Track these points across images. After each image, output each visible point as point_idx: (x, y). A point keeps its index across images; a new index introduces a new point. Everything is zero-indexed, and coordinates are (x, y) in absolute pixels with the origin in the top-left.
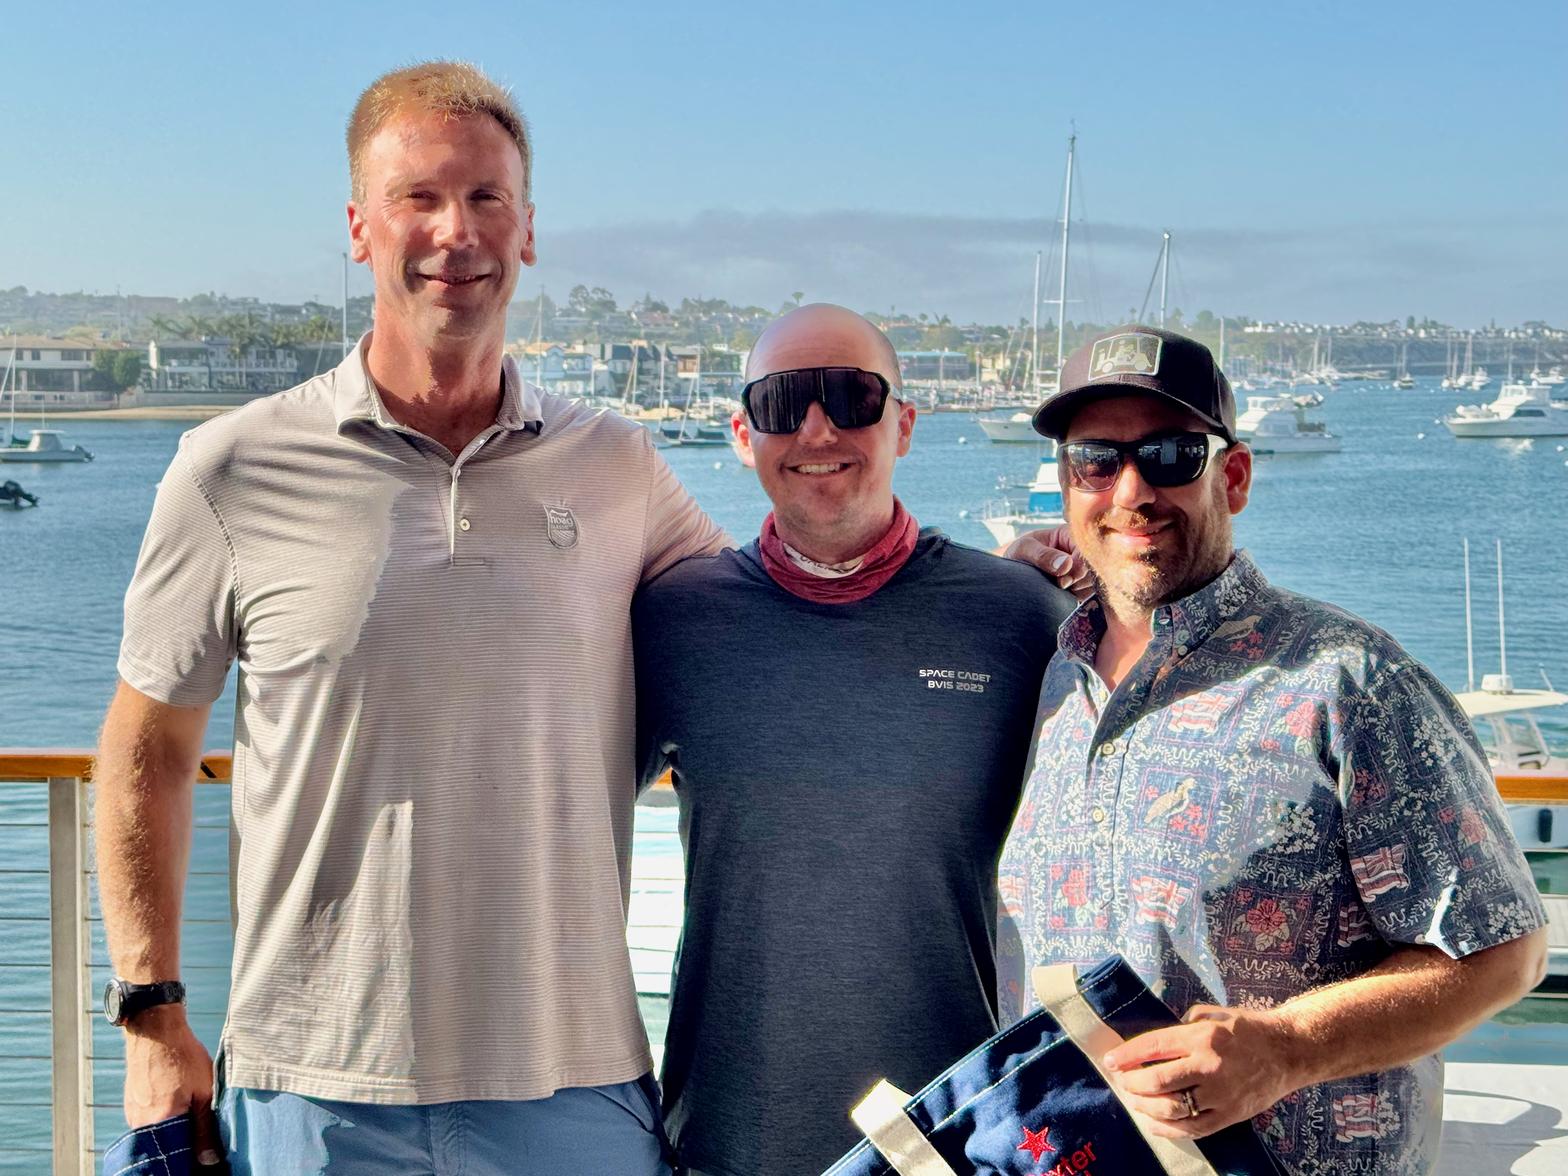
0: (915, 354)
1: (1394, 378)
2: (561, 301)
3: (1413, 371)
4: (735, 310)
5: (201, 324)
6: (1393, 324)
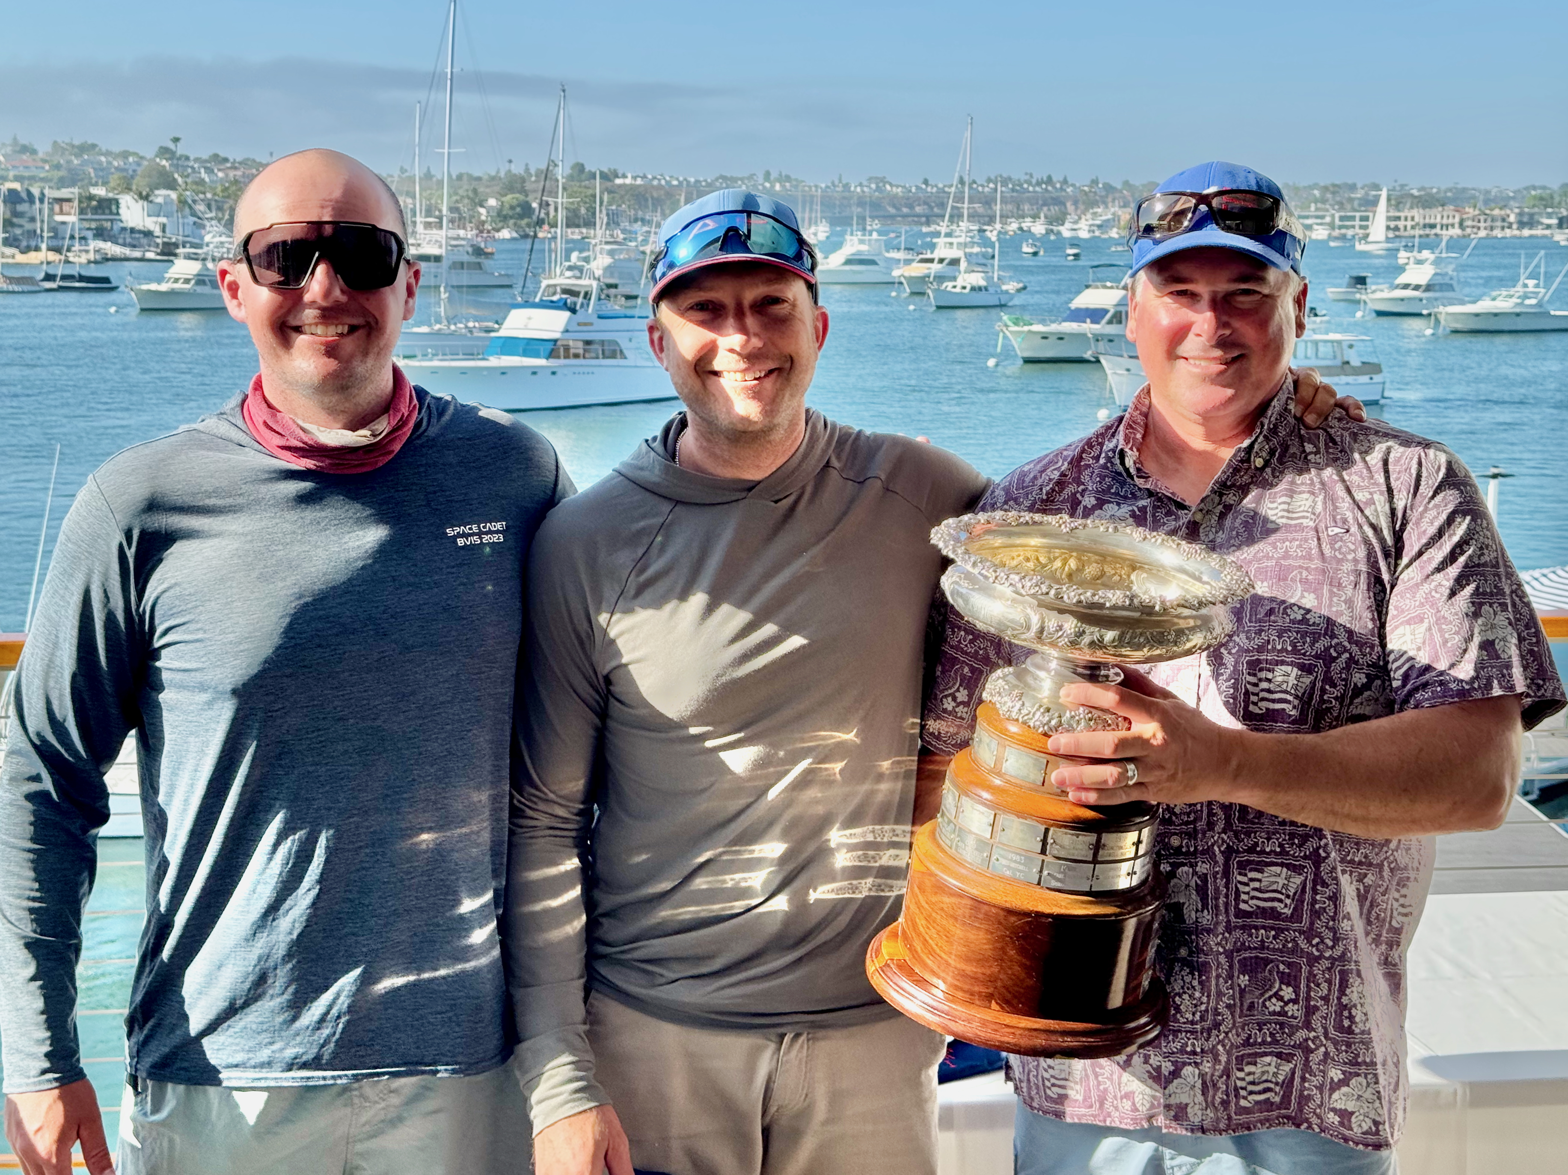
4: (108, 154)
6: (751, 177)
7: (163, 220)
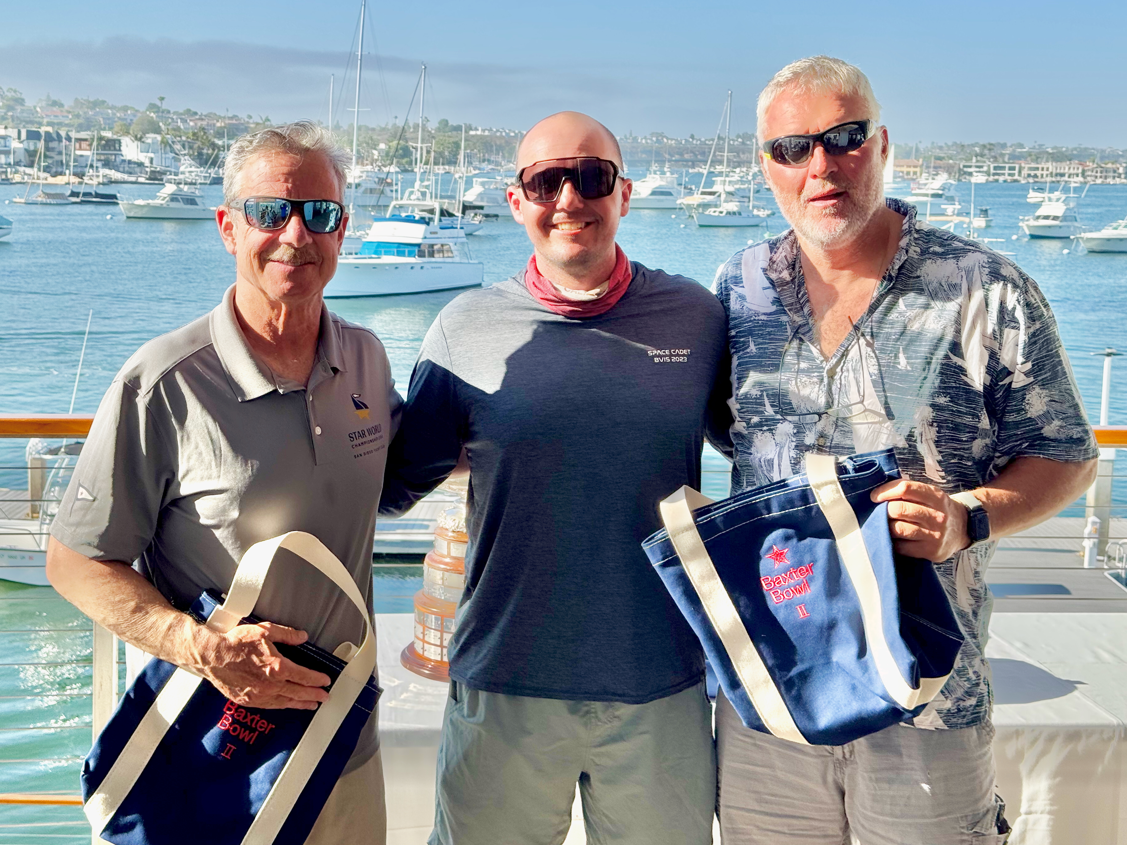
4: (112, 108)
7: (152, 155)
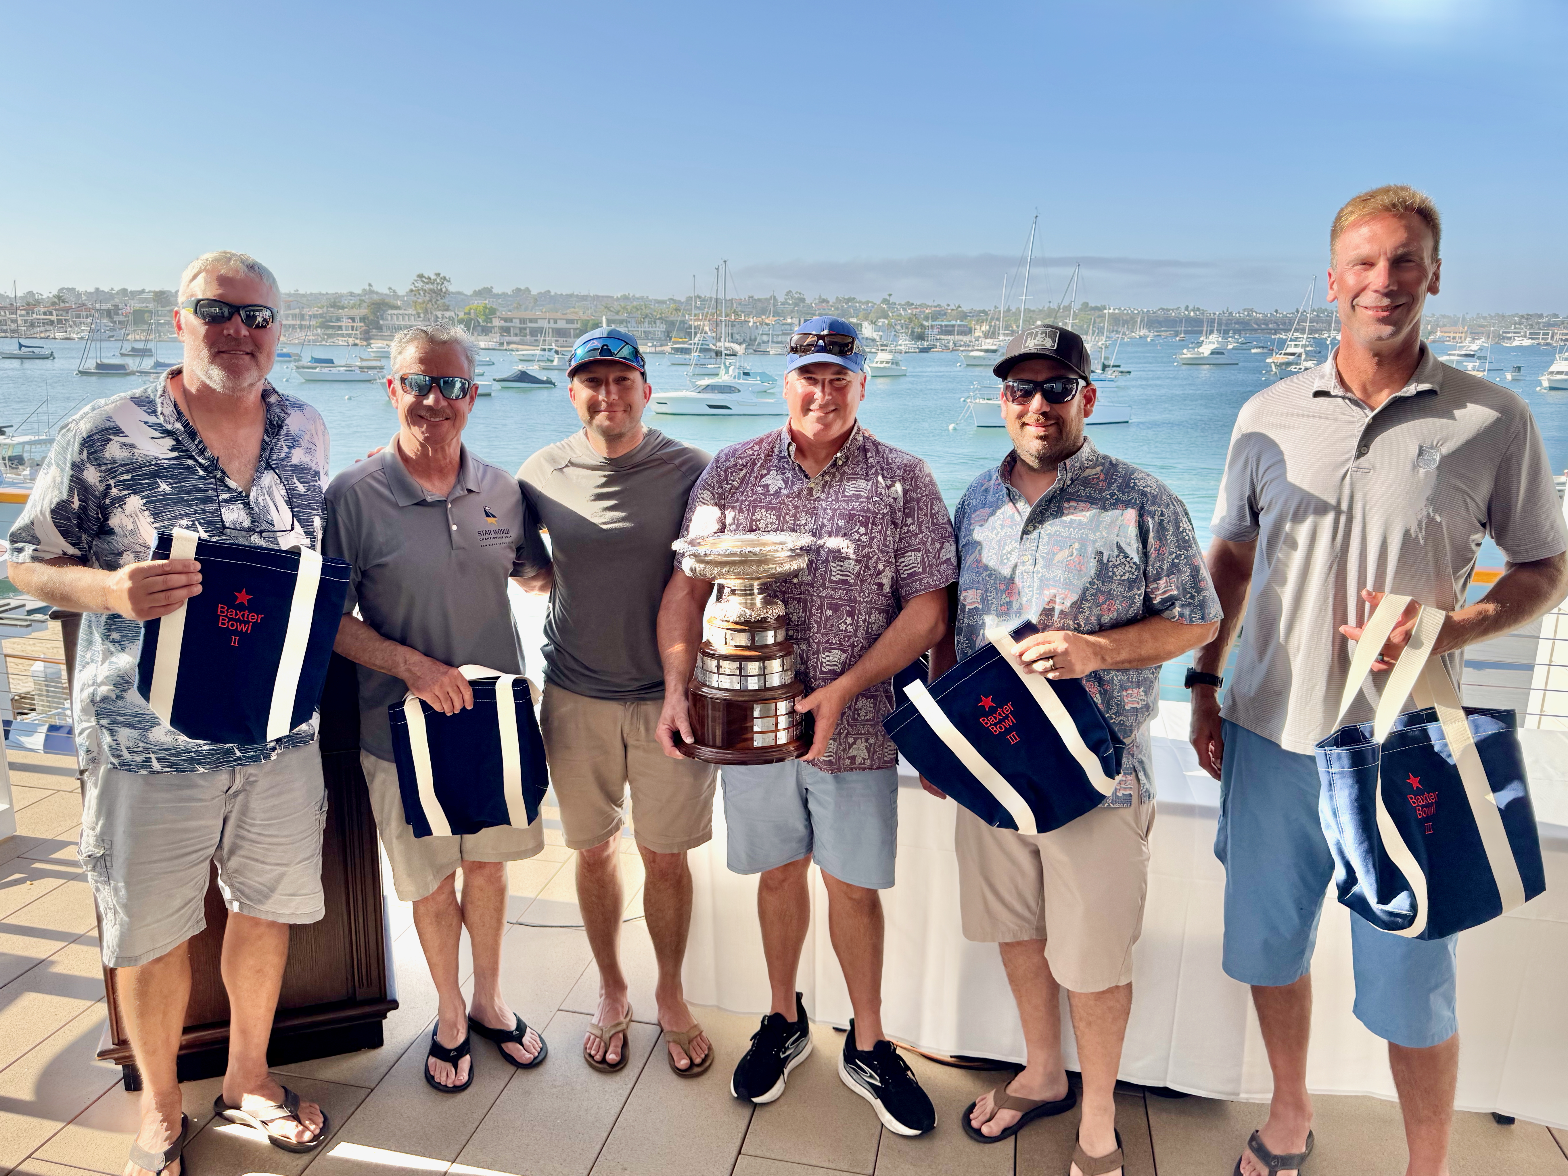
0: (943, 323)
1: (1177, 336)
2: (781, 298)
3: (1186, 332)
4: (860, 302)
5: (625, 308)
6: (1178, 309)
